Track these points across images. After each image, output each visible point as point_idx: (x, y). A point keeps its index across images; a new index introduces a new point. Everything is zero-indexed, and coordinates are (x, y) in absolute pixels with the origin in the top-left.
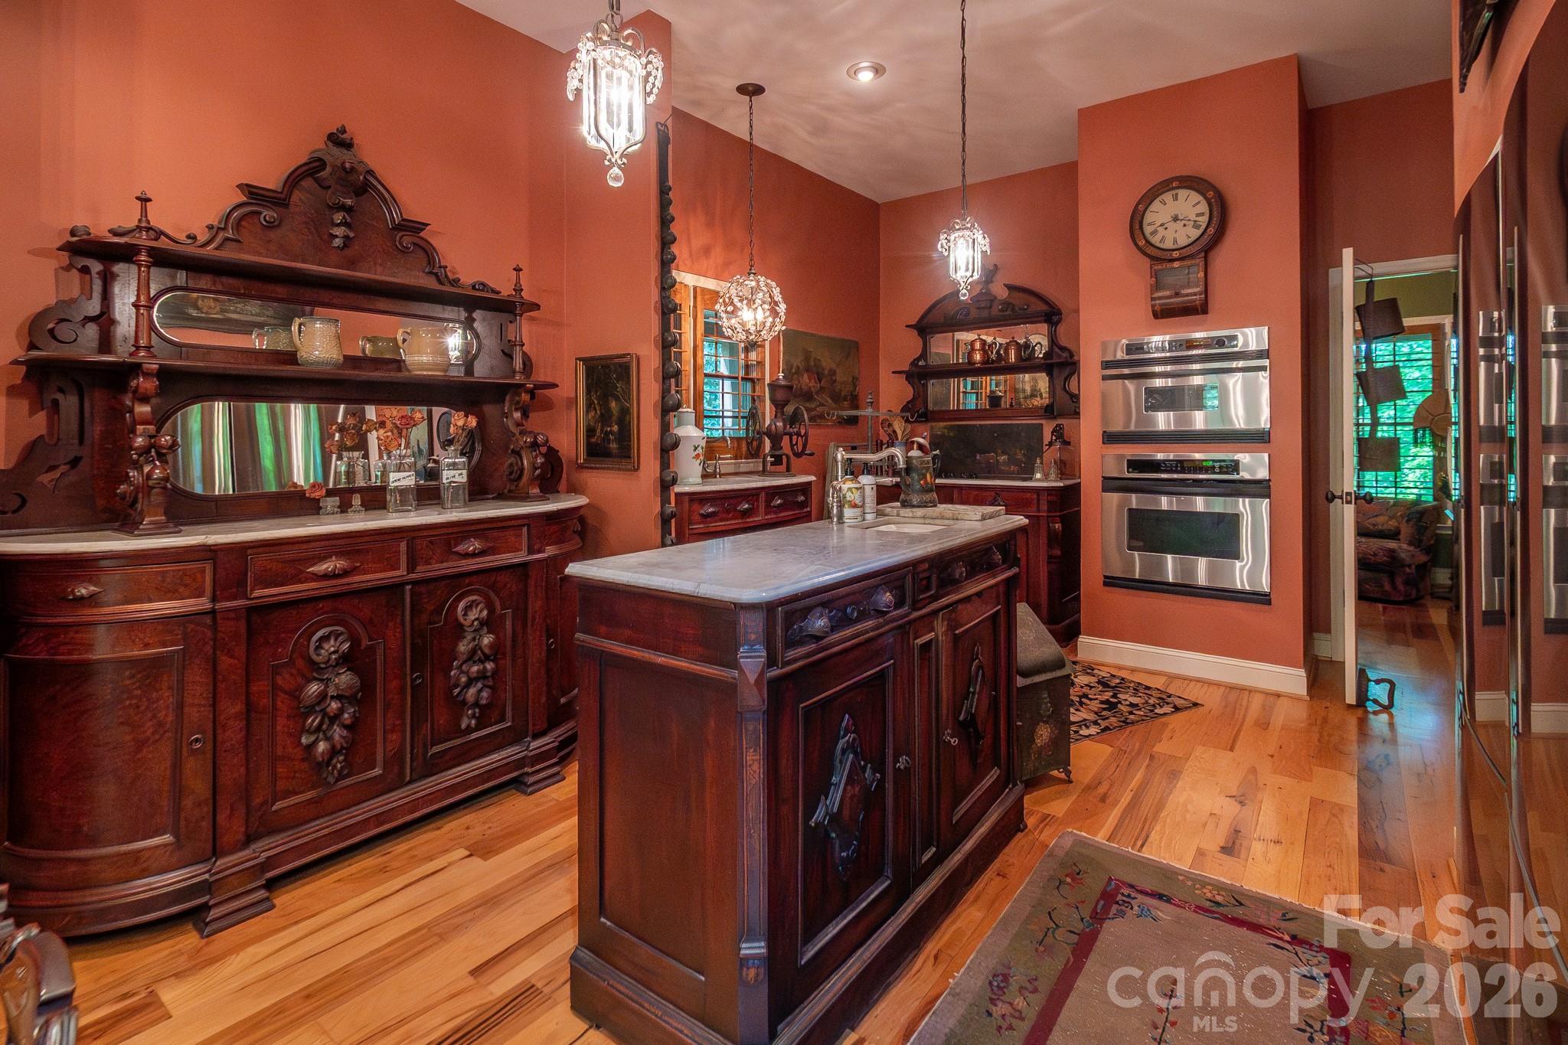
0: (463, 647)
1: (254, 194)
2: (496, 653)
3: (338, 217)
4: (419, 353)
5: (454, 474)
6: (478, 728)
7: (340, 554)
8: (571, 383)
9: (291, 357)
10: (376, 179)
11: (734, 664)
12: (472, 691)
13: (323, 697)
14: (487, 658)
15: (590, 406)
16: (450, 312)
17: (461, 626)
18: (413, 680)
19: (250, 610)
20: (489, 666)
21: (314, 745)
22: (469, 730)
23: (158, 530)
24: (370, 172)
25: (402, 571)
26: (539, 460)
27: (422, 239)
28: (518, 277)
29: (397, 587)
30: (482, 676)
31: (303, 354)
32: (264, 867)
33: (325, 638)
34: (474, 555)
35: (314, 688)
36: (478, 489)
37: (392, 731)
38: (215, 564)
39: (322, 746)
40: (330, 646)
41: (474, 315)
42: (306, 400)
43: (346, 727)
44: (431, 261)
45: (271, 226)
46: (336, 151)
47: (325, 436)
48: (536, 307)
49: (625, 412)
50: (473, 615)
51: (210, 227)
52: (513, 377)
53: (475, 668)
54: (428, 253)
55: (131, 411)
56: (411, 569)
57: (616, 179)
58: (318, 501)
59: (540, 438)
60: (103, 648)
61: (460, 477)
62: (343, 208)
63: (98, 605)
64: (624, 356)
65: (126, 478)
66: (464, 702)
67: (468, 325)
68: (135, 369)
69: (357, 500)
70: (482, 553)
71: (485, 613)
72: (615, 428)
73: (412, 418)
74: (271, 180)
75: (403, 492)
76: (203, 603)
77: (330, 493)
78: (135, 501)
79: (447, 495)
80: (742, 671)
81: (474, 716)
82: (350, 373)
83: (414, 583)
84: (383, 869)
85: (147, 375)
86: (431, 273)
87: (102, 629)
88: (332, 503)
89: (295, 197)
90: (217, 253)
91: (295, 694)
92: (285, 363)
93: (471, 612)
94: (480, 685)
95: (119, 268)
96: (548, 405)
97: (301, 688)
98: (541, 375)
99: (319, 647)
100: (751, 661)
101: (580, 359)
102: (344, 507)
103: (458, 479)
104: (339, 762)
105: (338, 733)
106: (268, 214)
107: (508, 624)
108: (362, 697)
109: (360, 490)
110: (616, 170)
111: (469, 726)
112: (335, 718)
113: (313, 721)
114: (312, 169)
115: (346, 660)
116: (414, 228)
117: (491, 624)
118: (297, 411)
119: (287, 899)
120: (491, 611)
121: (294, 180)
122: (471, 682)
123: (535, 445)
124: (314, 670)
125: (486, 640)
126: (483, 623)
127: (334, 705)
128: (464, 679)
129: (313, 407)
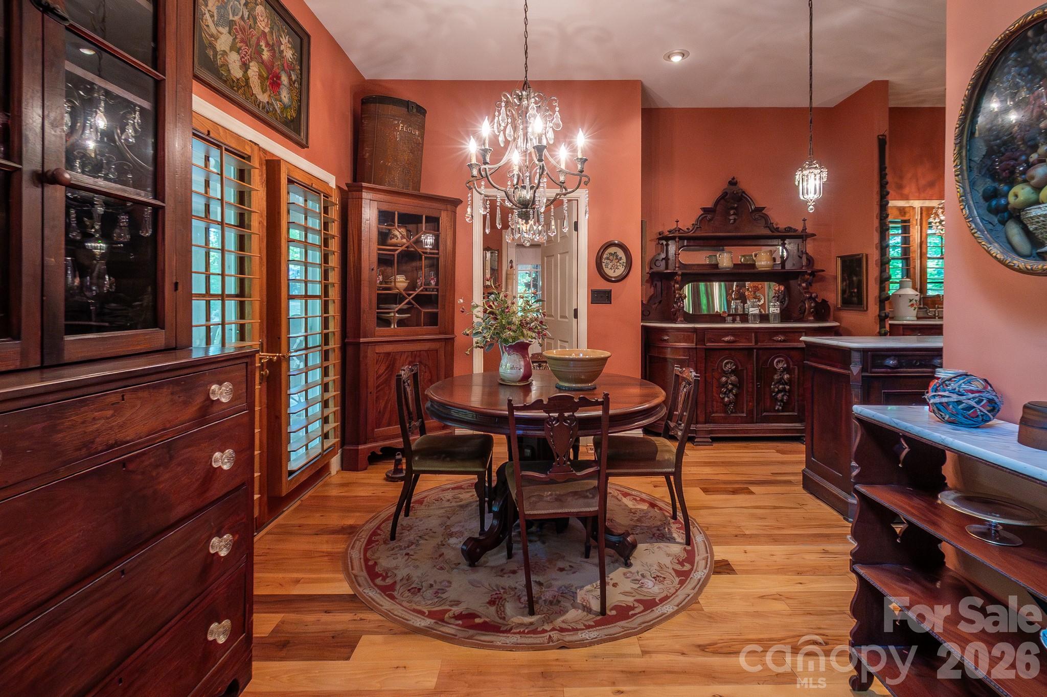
0: (776, 377)
1: (705, 210)
2: (790, 382)
3: (732, 212)
4: (761, 261)
5: (774, 309)
6: (783, 411)
7: (733, 335)
8: (835, 269)
9: (716, 266)
10: (746, 194)
11: (849, 369)
12: (780, 395)
13: (727, 382)
14: (786, 384)
15: (843, 280)
16: (775, 242)
17: (776, 369)
18: (757, 385)
19: (706, 349)
20: (787, 387)
21: (724, 398)
22: (778, 411)
23: (682, 322)
24: (744, 192)
25: (753, 344)
26: (813, 305)
27: (765, 214)
28: (805, 224)
29: (750, 350)
30: (784, 390)
31: (720, 265)
32: (711, 432)
33: (727, 363)
34: (780, 341)
35: (724, 379)
36: (785, 316)
37: (750, 402)
38: (696, 334)
39: (726, 399)
40: (729, 366)
41: (786, 242)
42: (720, 281)
43: (734, 395)
44: (766, 222)
45: (710, 220)
46: (732, 187)
47: (728, 294)
48: (814, 235)
49: (860, 282)
50: (780, 365)
51: (693, 224)
52: (801, 268)
53: (781, 386)
54: (766, 218)
55: (674, 286)
56: (756, 342)
57: (812, 209)
58: (725, 318)
59: (813, 295)
60: (669, 355)
61: (777, 311)
62: (733, 208)
63: (668, 342)
64: (859, 255)
65: (674, 307)
66: (777, 399)
67: (783, 245)
68: (675, 274)
69: (738, 318)
70: (784, 341)
71: (785, 365)
72: (856, 290)
73: (758, 287)
74: (709, 205)
75: (754, 315)
76: (693, 345)
77: (729, 315)
78: (676, 314)
79: (771, 318)
80: (851, 371)
81: (780, 405)
82: (736, 271)
83: (758, 349)
84: (745, 447)
85: (679, 275)
86: (766, 227)
87: (669, 349)
88: (730, 319)
89: (718, 209)
90: (694, 235)
91: (719, 380)
92: (714, 268)
93: (779, 364)
94: (783, 393)
95: (670, 242)
96: (822, 279)
97: (720, 378)
98: (818, 267)
99: (725, 366)
100: (855, 369)
101: (838, 257)
102: (734, 321)
103: (776, 311)
104: (731, 406)
105: (731, 396)
106: (709, 216)
107: (796, 371)
108: (739, 385)
109: (739, 315)
110: (811, 207)
111: (778, 409)
112: (731, 391)
113: (724, 390)
114: (723, 197)
115: (733, 372)
116: (760, 210)
117: (787, 370)
118: (716, 285)
119: (715, 445)
120: (789, 366)
121: (717, 203)
122: (779, 391)
123: (810, 298)
124: (724, 373)
125: (786, 376)
126: (785, 369)
127: (730, 386)
128: (776, 390)
129: (723, 284)
